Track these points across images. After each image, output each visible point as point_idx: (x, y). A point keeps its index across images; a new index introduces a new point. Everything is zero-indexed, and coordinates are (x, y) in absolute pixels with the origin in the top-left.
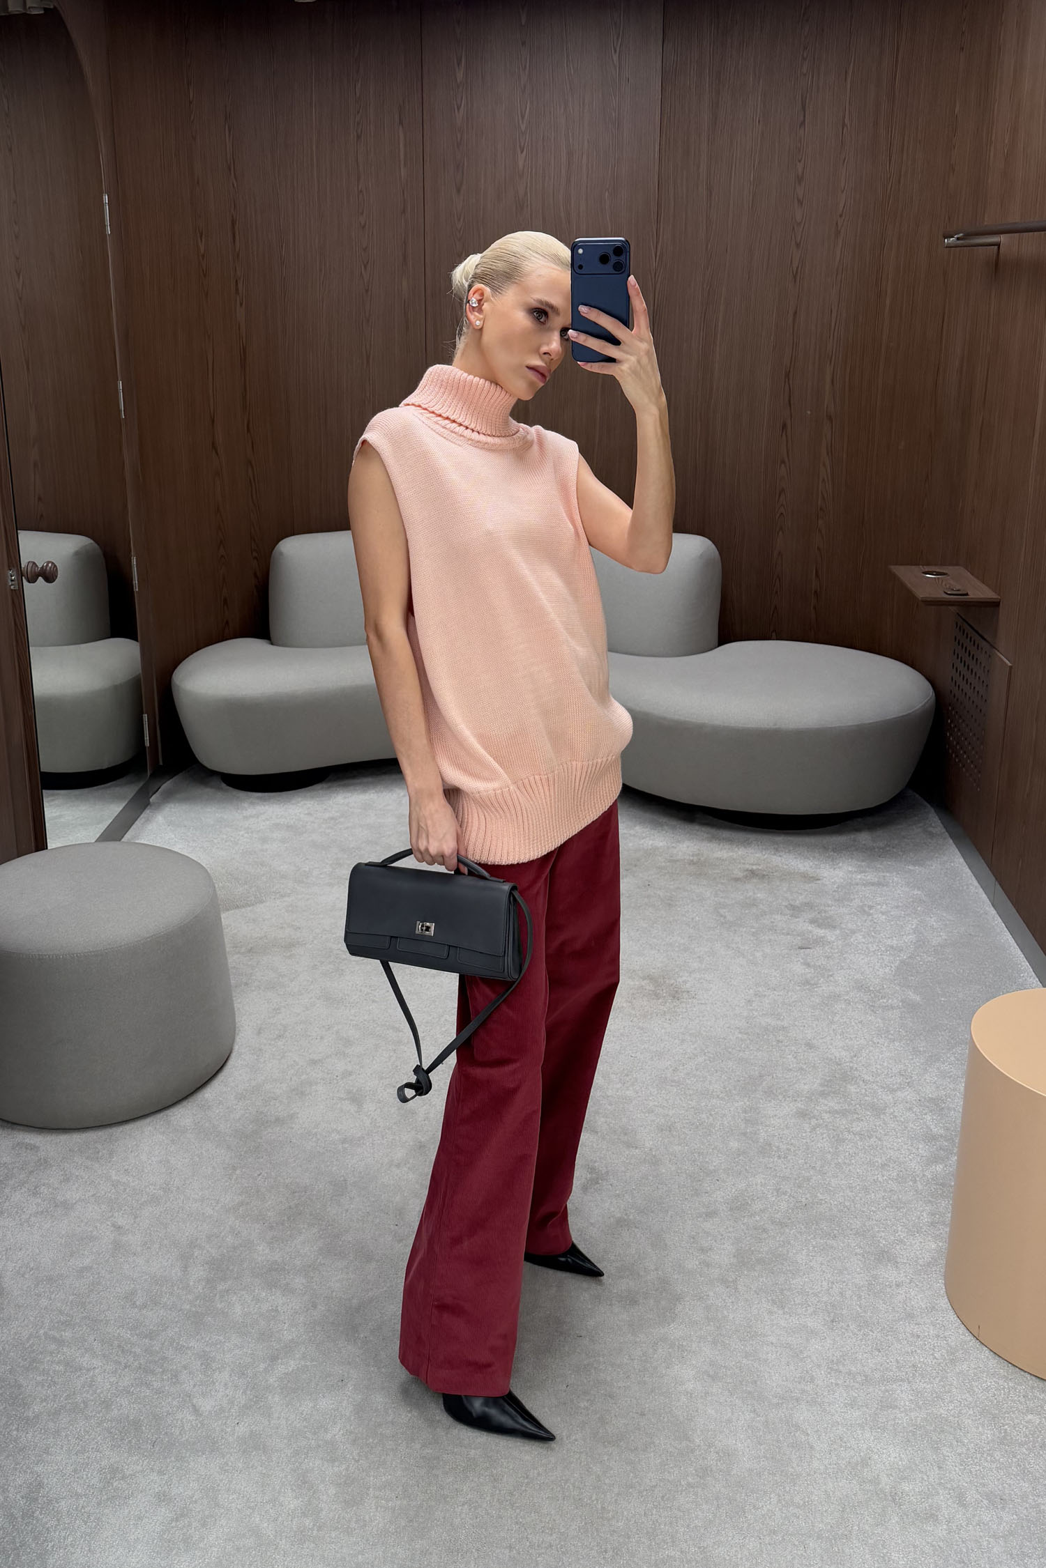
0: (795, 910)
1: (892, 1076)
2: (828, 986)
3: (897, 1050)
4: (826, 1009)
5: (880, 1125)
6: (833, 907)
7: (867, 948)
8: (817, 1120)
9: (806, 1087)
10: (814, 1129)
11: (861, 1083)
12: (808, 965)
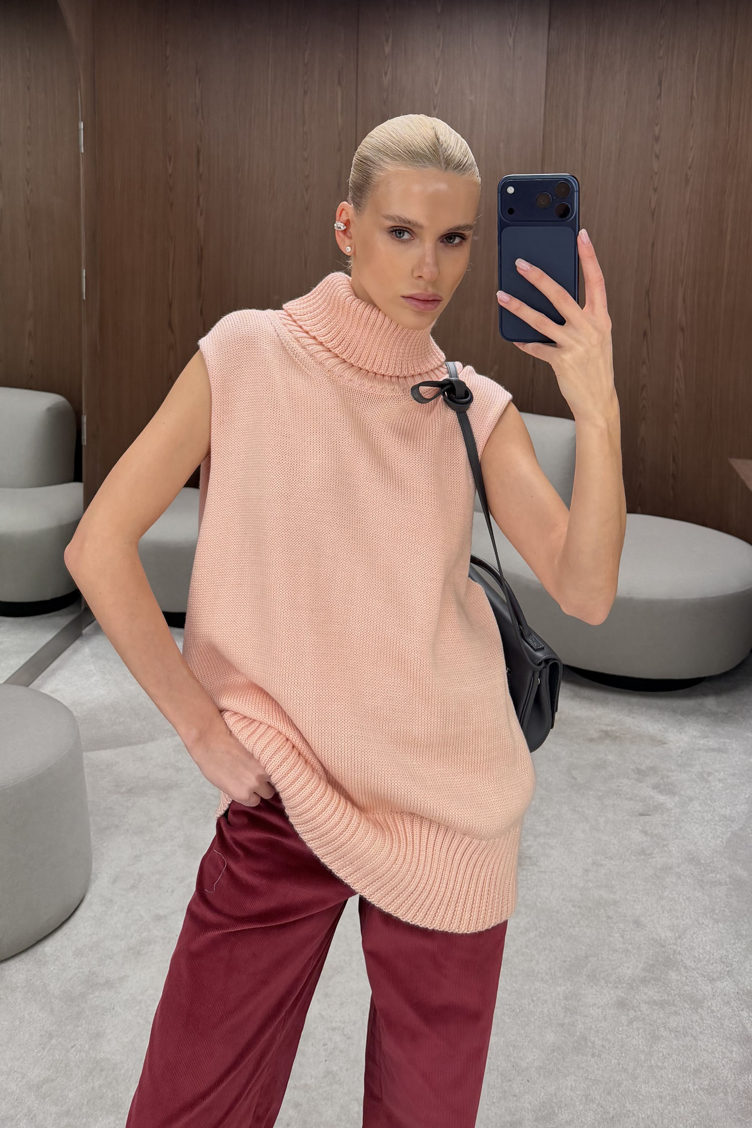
0: (641, 774)
1: (713, 963)
2: (662, 857)
3: (722, 933)
4: (657, 882)
5: (697, 1021)
6: (676, 773)
7: (703, 817)
8: (635, 1012)
9: (629, 972)
10: (631, 1022)
11: (683, 969)
12: (645, 833)
